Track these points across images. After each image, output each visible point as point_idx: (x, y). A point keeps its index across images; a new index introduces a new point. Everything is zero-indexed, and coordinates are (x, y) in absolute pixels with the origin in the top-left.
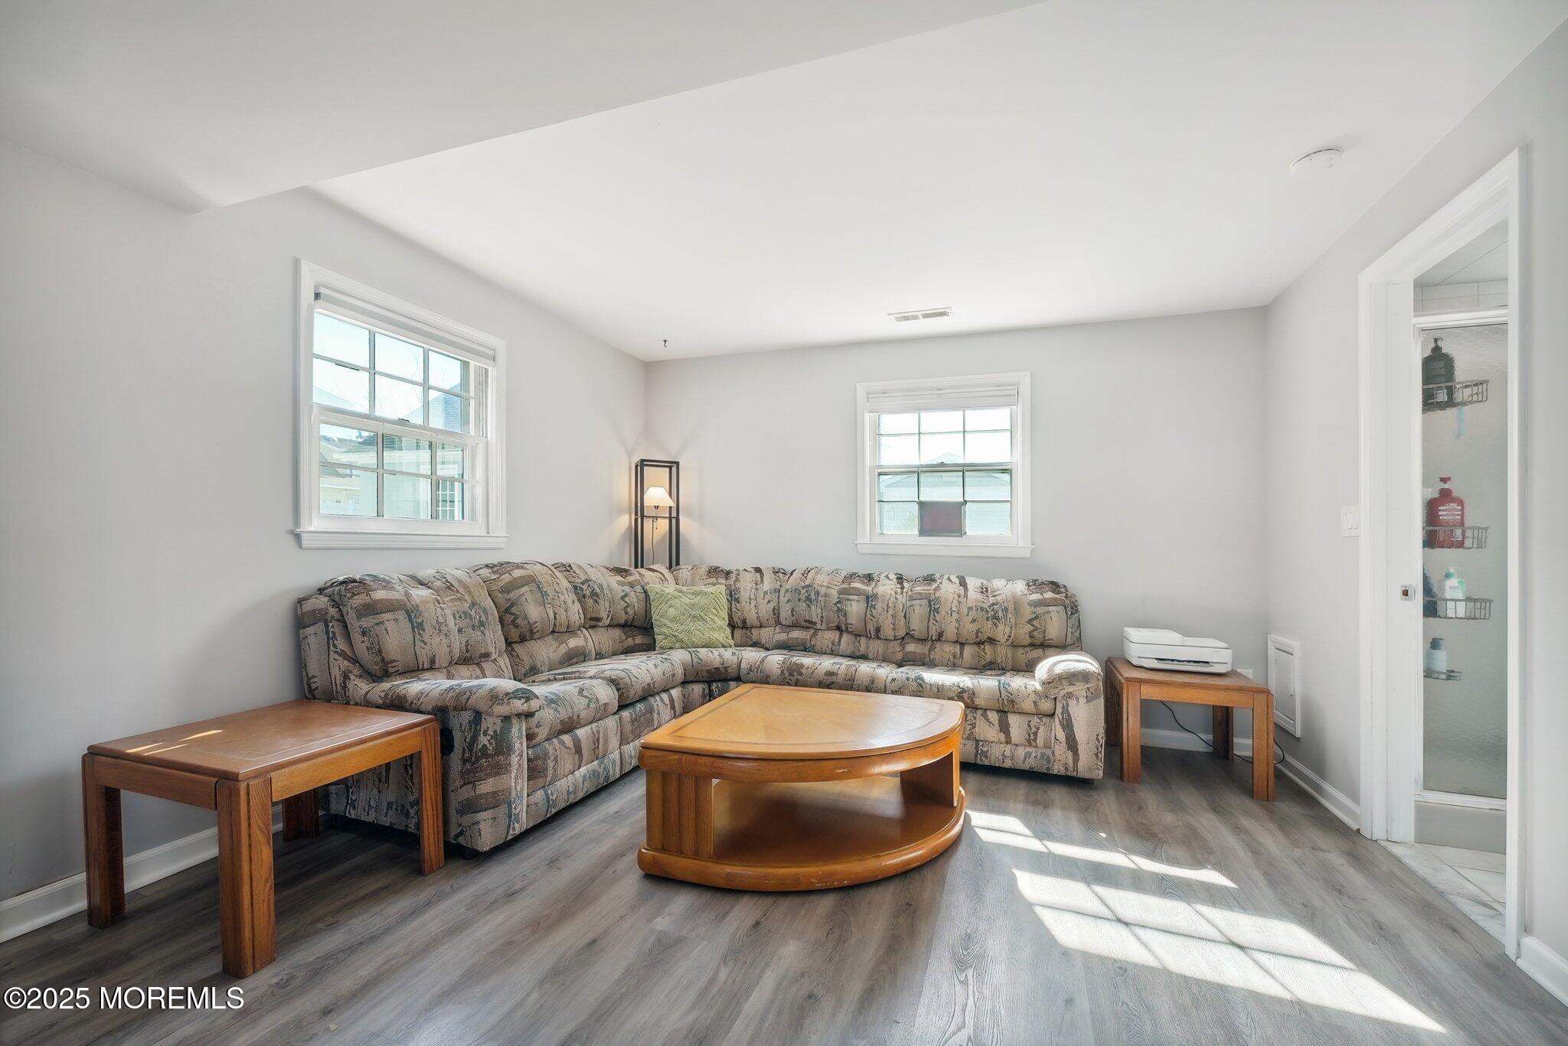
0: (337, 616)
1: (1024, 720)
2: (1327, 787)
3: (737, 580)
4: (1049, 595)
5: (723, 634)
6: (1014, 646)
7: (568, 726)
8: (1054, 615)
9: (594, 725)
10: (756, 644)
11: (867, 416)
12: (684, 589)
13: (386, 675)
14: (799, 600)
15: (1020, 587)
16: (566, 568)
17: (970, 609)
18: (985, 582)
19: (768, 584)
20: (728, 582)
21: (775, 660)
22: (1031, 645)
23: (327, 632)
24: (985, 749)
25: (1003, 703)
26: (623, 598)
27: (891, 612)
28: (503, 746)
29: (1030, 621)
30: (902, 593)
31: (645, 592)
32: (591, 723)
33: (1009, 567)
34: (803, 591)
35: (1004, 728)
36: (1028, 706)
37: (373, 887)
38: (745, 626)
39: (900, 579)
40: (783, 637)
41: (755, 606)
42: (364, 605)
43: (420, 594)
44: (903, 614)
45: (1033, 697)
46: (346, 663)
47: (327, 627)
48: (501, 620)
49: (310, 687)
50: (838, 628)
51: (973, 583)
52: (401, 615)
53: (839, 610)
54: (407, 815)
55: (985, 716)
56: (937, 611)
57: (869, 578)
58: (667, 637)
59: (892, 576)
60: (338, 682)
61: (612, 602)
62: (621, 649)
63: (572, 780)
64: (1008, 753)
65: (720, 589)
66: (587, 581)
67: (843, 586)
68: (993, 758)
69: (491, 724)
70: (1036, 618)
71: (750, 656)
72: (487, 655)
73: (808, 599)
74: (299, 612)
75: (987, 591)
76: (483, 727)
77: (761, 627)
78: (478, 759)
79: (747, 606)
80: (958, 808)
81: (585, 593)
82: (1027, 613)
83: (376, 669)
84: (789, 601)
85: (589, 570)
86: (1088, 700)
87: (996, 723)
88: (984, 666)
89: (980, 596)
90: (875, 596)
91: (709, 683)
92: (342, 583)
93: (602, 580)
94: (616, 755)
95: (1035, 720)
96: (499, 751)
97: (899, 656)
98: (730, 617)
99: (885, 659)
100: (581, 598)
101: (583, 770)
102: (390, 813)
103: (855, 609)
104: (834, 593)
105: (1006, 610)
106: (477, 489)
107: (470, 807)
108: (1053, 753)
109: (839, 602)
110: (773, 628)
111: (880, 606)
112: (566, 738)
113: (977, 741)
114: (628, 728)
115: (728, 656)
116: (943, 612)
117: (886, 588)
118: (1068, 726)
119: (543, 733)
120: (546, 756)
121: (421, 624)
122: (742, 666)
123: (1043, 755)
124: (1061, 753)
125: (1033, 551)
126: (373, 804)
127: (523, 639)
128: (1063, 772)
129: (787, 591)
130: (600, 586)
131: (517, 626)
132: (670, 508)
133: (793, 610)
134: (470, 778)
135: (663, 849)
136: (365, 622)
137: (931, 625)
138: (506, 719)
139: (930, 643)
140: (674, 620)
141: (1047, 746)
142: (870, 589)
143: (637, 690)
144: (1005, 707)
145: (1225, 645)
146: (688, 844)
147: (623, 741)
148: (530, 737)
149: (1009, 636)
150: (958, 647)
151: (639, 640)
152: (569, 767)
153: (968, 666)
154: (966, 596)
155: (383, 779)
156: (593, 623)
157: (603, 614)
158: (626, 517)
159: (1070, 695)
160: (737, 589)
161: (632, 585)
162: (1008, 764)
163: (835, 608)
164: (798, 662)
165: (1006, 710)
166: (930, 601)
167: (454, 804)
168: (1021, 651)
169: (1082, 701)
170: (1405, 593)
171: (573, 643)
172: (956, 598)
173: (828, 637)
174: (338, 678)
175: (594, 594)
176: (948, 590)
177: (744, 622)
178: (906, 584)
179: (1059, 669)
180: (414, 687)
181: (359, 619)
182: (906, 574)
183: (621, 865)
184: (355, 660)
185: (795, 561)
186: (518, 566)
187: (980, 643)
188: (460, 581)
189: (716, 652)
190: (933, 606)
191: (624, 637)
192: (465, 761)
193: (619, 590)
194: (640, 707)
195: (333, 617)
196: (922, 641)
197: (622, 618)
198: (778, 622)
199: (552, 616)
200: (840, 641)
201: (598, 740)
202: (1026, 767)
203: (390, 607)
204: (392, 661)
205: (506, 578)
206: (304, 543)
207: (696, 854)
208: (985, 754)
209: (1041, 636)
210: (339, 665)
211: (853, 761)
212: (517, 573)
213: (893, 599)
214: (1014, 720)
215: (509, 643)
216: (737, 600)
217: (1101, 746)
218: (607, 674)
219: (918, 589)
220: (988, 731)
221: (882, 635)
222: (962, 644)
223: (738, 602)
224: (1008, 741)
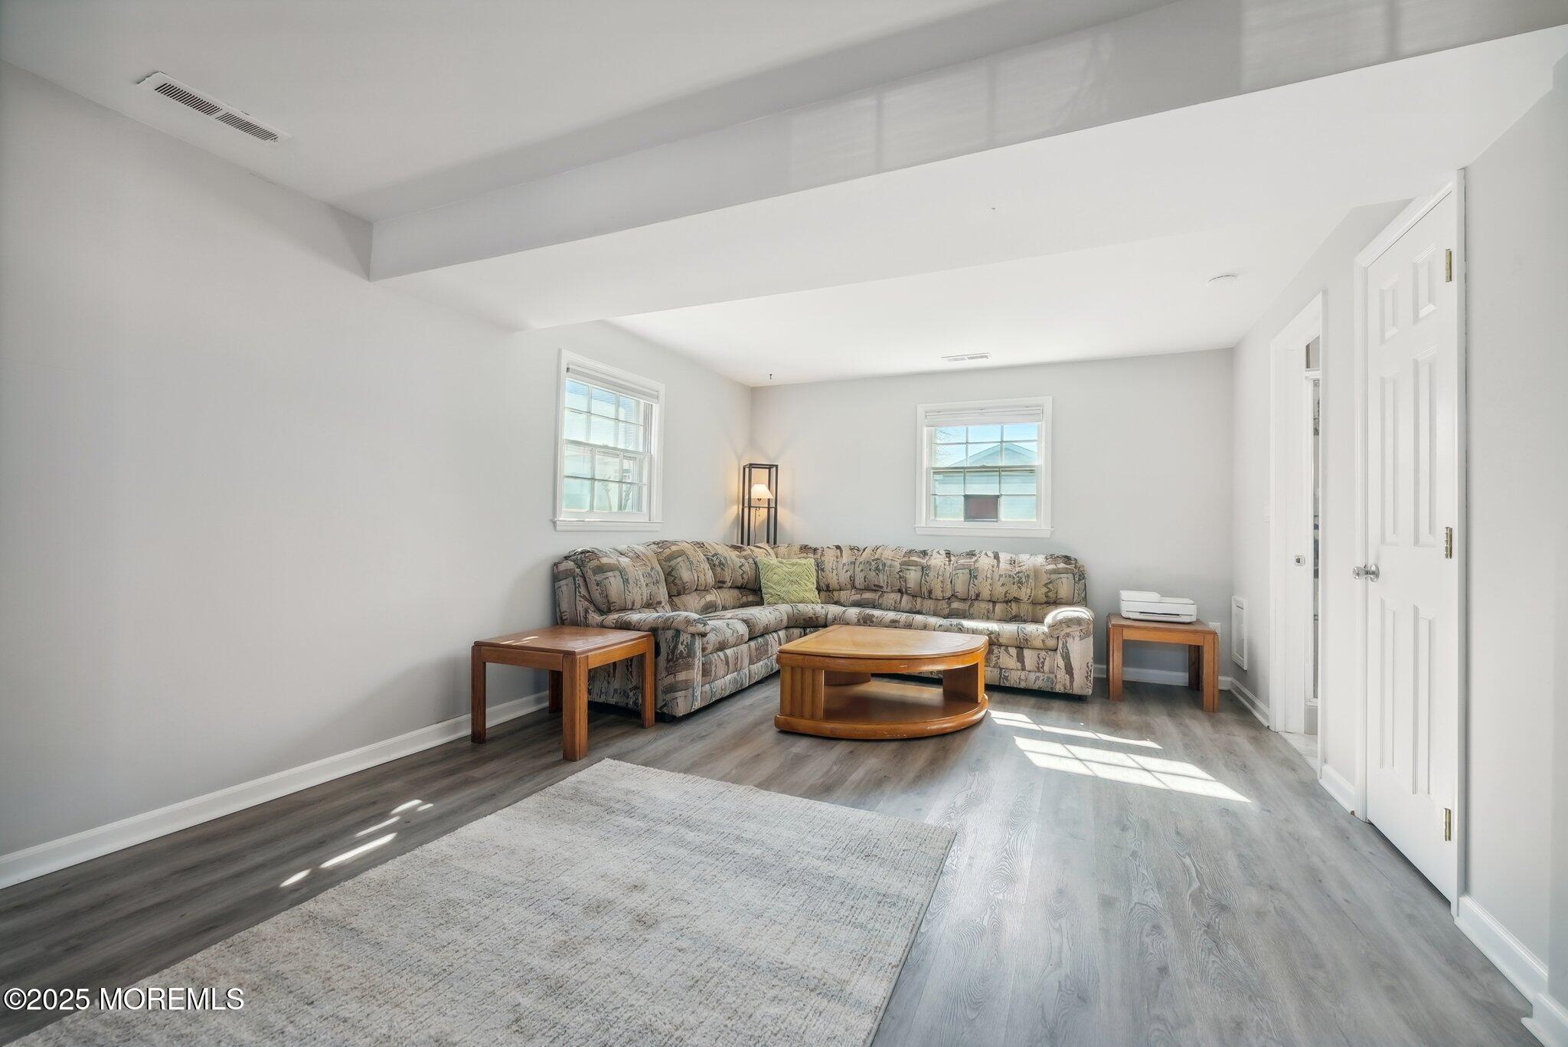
0: (580, 573)
1: (1034, 653)
2: (1258, 703)
3: (822, 555)
4: (1062, 565)
5: (813, 595)
6: (1034, 603)
7: (722, 647)
8: (1064, 580)
9: (735, 648)
10: (836, 603)
11: (925, 429)
12: (784, 561)
13: (609, 611)
14: (870, 570)
15: (1040, 560)
16: (701, 545)
17: (1001, 576)
18: (1014, 556)
19: (846, 558)
20: (816, 556)
21: (853, 612)
22: (1046, 603)
23: (575, 584)
24: (1006, 675)
25: (1020, 641)
26: (740, 567)
27: (940, 578)
28: (691, 653)
29: (1046, 585)
30: (949, 565)
31: (755, 563)
32: (733, 646)
33: (1031, 544)
34: (873, 563)
35: (1020, 658)
36: (1038, 643)
37: (616, 733)
38: (828, 589)
39: (948, 554)
40: (857, 597)
41: (837, 575)
42: (597, 566)
43: (624, 561)
44: (950, 580)
45: (1042, 637)
46: (586, 603)
47: (574, 580)
48: (666, 580)
49: (561, 618)
50: (900, 591)
51: (1004, 557)
52: (617, 573)
53: (900, 577)
54: (628, 697)
55: (1007, 651)
56: (976, 577)
57: (924, 553)
58: (772, 596)
59: (943, 552)
60: (581, 615)
61: (733, 570)
62: (738, 604)
63: (724, 682)
64: (1023, 677)
65: (810, 561)
66: (716, 554)
67: (904, 559)
68: (1012, 681)
69: (685, 638)
70: (1050, 582)
71: (834, 610)
72: (660, 603)
73: (877, 569)
74: (556, 571)
75: (1014, 563)
76: (681, 640)
77: (840, 590)
78: (677, 659)
79: (830, 575)
80: (981, 705)
81: (716, 563)
82: (1044, 579)
83: (604, 607)
84: (862, 570)
85: (716, 547)
86: (1081, 638)
87: (1015, 655)
88: (1010, 619)
89: (1009, 567)
90: (929, 567)
91: (804, 628)
92: (582, 553)
93: (726, 554)
94: (746, 671)
95: (1043, 653)
96: (689, 656)
97: (946, 611)
98: (818, 582)
99: (935, 614)
100: (713, 566)
101: (729, 677)
102: (616, 696)
103: (913, 576)
104: (897, 564)
105: (1028, 576)
106: (644, 489)
107: (672, 689)
108: (1056, 676)
109: (901, 571)
110: (849, 592)
111: (931, 574)
112: (721, 654)
113: (1001, 669)
114: (754, 653)
115: (817, 608)
116: (980, 578)
117: (937, 561)
118: (1066, 657)
119: (710, 648)
120: (711, 662)
121: (627, 580)
122: (829, 616)
123: (1048, 678)
124: (1062, 675)
125: (1052, 533)
126: (603, 691)
127: (679, 594)
128: (1062, 690)
129: (861, 563)
130: (725, 558)
131: (675, 585)
132: (769, 499)
133: (865, 577)
134: (671, 671)
135: (791, 715)
136: (598, 577)
137: (971, 588)
138: (693, 635)
139: (970, 602)
140: (778, 583)
141: (1052, 672)
142: (924, 561)
143: (759, 628)
144: (1021, 645)
145: (1192, 602)
146: (807, 712)
147: (751, 662)
148: (704, 650)
149: (1030, 596)
150: (991, 604)
151: (751, 598)
152: (722, 672)
153: (999, 618)
154: (998, 566)
155: (611, 675)
156: (720, 585)
157: (727, 579)
158: (736, 507)
159: (1068, 635)
160: (823, 562)
161: (745, 558)
162: (1023, 685)
163: (898, 576)
164: (870, 613)
165: (1022, 646)
166: (970, 571)
167: (660, 688)
168: (1039, 607)
169: (1077, 639)
170: (1298, 561)
171: (710, 598)
172: (991, 568)
173: (891, 598)
174: (581, 612)
175: (721, 564)
176: (985, 562)
177: (828, 586)
178: (952, 558)
179: (1060, 617)
180: (635, 617)
181: (594, 575)
182: (953, 550)
183: (763, 727)
184: (591, 602)
185: (866, 539)
186: (674, 543)
187: (1007, 602)
188: (643, 553)
189: (810, 606)
190: (973, 574)
191: (740, 596)
192: (668, 661)
193: (738, 561)
194: (760, 640)
195: (578, 574)
196: (964, 600)
197: (740, 582)
198: (853, 587)
199: (696, 579)
200: (901, 600)
201: (737, 658)
202: (1036, 687)
203: (611, 568)
204: (613, 603)
205: (668, 551)
206: (558, 528)
207: (813, 717)
208: (1006, 678)
209: (1054, 596)
210: (582, 604)
211: (911, 661)
212: (674, 548)
213: (942, 569)
214: (1027, 653)
215: (670, 596)
216: (823, 570)
217: (1091, 671)
218: (740, 616)
219: (962, 561)
220: (1008, 660)
221: (933, 596)
222: (994, 603)
223: (824, 572)
224: (1023, 669)
